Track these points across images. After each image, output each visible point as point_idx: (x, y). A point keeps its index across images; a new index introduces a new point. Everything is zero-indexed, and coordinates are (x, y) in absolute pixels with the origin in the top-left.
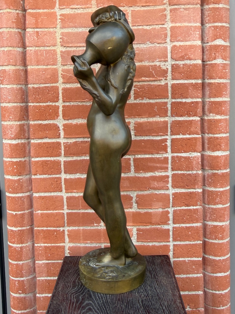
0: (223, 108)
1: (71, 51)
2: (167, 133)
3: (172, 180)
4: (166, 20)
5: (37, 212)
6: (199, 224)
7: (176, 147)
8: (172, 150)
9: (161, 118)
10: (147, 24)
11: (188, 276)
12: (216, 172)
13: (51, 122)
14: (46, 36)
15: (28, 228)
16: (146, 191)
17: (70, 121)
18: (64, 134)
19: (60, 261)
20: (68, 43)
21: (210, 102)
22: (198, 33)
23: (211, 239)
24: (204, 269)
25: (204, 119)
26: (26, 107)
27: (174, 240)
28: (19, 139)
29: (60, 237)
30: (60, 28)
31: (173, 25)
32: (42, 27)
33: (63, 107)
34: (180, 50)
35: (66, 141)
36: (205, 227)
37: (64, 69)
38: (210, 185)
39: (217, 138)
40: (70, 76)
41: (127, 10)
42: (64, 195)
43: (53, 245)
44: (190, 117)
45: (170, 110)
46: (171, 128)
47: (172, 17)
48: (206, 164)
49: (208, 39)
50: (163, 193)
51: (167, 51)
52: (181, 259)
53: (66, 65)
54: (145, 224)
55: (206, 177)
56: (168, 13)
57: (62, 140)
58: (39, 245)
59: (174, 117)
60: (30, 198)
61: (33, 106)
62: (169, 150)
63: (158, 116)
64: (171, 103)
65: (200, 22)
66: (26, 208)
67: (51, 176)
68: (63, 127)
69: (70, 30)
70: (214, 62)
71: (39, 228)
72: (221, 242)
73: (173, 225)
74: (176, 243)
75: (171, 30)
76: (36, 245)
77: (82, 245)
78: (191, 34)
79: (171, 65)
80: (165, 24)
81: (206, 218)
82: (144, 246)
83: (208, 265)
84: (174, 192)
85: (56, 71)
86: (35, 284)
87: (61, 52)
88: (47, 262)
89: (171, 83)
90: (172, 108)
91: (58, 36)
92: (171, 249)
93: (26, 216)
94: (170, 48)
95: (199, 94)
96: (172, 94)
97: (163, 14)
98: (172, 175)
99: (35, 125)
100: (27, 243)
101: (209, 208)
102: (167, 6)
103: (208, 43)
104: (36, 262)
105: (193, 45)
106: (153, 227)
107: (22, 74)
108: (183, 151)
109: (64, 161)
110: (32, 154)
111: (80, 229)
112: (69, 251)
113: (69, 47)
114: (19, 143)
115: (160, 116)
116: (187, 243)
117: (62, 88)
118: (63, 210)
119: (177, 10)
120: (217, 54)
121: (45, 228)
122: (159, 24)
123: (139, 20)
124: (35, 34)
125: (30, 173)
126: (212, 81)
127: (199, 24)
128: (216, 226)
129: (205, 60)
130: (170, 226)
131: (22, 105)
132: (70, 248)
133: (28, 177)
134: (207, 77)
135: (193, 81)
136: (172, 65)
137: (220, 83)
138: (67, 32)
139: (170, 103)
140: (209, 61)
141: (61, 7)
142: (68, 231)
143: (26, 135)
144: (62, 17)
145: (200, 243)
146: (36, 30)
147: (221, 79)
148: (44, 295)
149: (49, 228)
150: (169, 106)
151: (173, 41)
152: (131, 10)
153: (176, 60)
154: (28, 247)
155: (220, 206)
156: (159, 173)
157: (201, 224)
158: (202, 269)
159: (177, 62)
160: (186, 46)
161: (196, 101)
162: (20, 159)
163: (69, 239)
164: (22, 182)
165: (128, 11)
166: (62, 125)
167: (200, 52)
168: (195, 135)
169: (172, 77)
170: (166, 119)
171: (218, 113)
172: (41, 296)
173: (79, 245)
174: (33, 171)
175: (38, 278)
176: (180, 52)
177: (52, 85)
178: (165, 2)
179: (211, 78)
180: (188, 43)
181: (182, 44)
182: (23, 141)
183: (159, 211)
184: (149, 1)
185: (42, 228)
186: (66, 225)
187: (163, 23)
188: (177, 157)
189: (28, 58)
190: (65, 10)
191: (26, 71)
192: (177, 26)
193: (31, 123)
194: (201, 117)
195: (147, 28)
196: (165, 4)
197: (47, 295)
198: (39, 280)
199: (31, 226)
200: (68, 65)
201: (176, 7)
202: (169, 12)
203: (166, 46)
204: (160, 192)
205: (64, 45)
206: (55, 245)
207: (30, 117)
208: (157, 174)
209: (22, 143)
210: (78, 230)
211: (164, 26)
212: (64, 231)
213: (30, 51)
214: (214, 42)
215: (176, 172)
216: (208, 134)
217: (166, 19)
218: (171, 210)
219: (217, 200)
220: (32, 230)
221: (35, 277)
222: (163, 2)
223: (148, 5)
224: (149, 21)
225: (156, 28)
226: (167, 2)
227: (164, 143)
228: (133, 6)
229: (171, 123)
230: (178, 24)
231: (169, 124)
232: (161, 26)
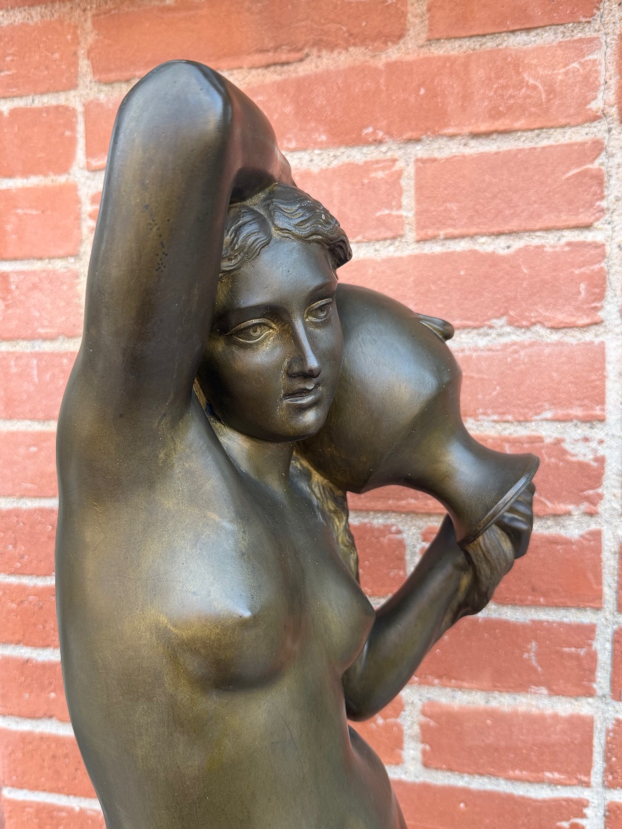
2: (588, 774)
4: (604, 204)
9: (555, 699)
10: (495, 229)
14: (38, 294)
32: (21, 256)
41: (394, 161)
45: (609, 668)
51: (603, 369)
56: (612, 163)
63: (544, 691)
64: (616, 633)
79: (620, 442)
80: (596, 224)
89: (619, 533)
90: (617, 657)
94: (620, 352)
96: (621, 587)
97: (584, 174)
102: (609, 130)
115: (550, 688)
122: (559, 225)
123: (454, 206)
139: (610, 631)
141: (95, 165)
150: (603, 648)
152: (417, 160)
165: (400, 165)
170: (584, 707)
178: (596, 105)
184: (510, 108)
187: (584, 218)
195: (499, 246)
196: (595, 118)
202: (619, 159)
203: (596, 341)
211: (588, 236)
217: (602, 198)
222: (588, 107)
223: (502, 128)
224: (507, 212)
225: (543, 246)
226: (612, 106)
227: (567, 819)
228: (424, 137)
229: (608, 732)
231: (596, 735)
232: (571, 236)
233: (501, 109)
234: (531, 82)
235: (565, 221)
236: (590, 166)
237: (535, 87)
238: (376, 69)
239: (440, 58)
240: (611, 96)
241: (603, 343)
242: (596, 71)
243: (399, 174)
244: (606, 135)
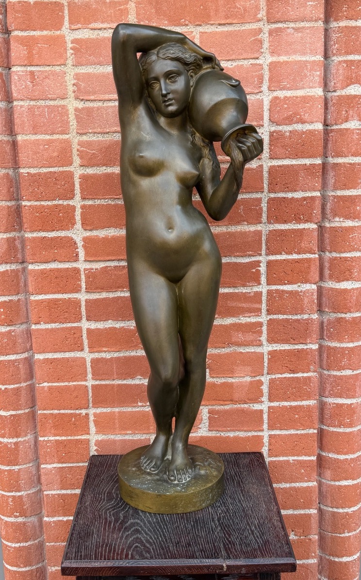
0: (358, 208)
1: (94, 108)
2: (261, 251)
3: (268, 330)
4: (262, 50)
5: (42, 385)
6: (312, 401)
7: (275, 275)
8: (267, 280)
9: (249, 226)
10: (227, 59)
11: (293, 485)
12: (343, 315)
13: (62, 234)
14: (47, 80)
15: (27, 411)
16: (224, 348)
17: (95, 233)
18: (85, 254)
19: (81, 464)
20: (88, 93)
21: (335, 197)
22: (318, 73)
23: (331, 426)
24: (320, 475)
25: (324, 227)
26: (17, 208)
27: (271, 427)
28: (6, 263)
29: (81, 425)
30: (73, 65)
31: (275, 59)
32: (40, 64)
33: (83, 207)
34: (286, 106)
35: (88, 266)
36: (322, 406)
37: (82, 141)
38: (331, 338)
39: (346, 259)
40: (94, 154)
41: (192, 32)
42: (87, 356)
43: (69, 438)
44: (300, 223)
45: (266, 213)
46: (267, 242)
47: (273, 44)
48: (326, 303)
49: (335, 84)
50: (253, 350)
51: (263, 108)
52: (281, 459)
53: (85, 134)
54: (222, 402)
55: (325, 325)
56: (265, 36)
57: (82, 265)
58: (46, 439)
59: (272, 224)
60: (29, 363)
61: (30, 206)
62: (263, 279)
63: (246, 223)
64: (268, 200)
65: (323, 53)
66: (22, 378)
67: (65, 325)
68: (83, 243)
69: (89, 70)
70: (344, 126)
71: (45, 412)
72: (348, 430)
73: (269, 403)
74: (273, 432)
75: (270, 69)
76: (41, 439)
77: (119, 437)
78: (305, 75)
79: (268, 133)
80: (260, 57)
81: (324, 393)
82: (221, 437)
83: (326, 469)
84: (270, 349)
85: (68, 142)
86: (40, 503)
87: (76, 110)
88: (60, 465)
89: (269, 165)
90: (269, 209)
91: (70, 80)
92: (264, 442)
93: (23, 392)
94: (268, 101)
95: (316, 184)
96: (270, 184)
97: (256, 40)
98: (268, 321)
99: (34, 239)
100: (26, 436)
101: (329, 375)
102: (264, 25)
103: (335, 91)
104: (42, 466)
105: (309, 96)
106: (236, 406)
107: (8, 148)
108: (286, 282)
109: (86, 301)
110: (31, 290)
111: (114, 412)
112: (95, 448)
113: (89, 100)
114: (7, 270)
115: (247, 222)
116: (293, 432)
117: (80, 176)
118: (86, 380)
119: (282, 32)
120: (351, 113)
121: (56, 412)
122: (248, 57)
123: (213, 50)
124: (29, 77)
125: (27, 321)
126: (340, 160)
127: (320, 56)
128: (342, 405)
129: (329, 122)
130: (264, 406)
131: (9, 204)
132: (98, 443)
133: (24, 326)
134: (331, 154)
135: (307, 162)
137: (354, 164)
138: (85, 73)
139: (266, 199)
140: (336, 124)
141: (73, 27)
142: (95, 415)
143: (19, 256)
144: (75, 45)
145: (314, 433)
146: (29, 69)
147: (356, 156)
148: (55, 519)
149: (62, 411)
150: (264, 206)
151: (273, 88)
152: (200, 32)
153: (278, 123)
154: (28, 443)
155: (348, 372)
156: (245, 318)
157: (316, 402)
158: (315, 474)
159: (280, 128)
160: (297, 97)
161: (310, 195)
162: (10, 298)
163: (96, 429)
164: (15, 336)
165: (194, 33)
166: (81, 239)
167: (321, 108)
168: (308, 255)
169: (270, 155)
170: (259, 227)
171: (347, 217)
172: (52, 520)
173: (112, 437)
174: (33, 316)
175: (45, 493)
176: (285, 109)
177: (61, 169)
178: (259, 16)
179: (338, 155)
180: (300, 93)
181: (289, 94)
182: (14, 267)
183: (246, 382)
184: (231, 15)
185: (51, 412)
186: (91, 405)
187: (256, 55)
188: (277, 290)
189: (17, 121)
190: (80, 31)
191: (14, 144)
192: (282, 61)
193: (26, 236)
194: (319, 224)
195: (228, 65)
196: (260, 20)
197: (61, 518)
198: (48, 495)
199: (32, 408)
200: (89, 133)
201: (280, 25)
202: (267, 35)
203: (261, 98)
204: (248, 350)
205: (81, 98)
206: (72, 438)
207: (26, 226)
208: (244, 320)
209: (12, 271)
210: (110, 412)
211: (258, 62)
212: (87, 415)
213: (21, 108)
214: (345, 90)
215: (275, 317)
216: (330, 252)
217: (262, 48)
218: (265, 379)
219: (343, 363)
220: (33, 415)
221: (40, 491)
222: (257, 16)
223: (229, 22)
224: (231, 52)
225: (243, 65)
226: (265, 16)
227: (255, 268)
228: (202, 24)
229: (267, 235)
230: (282, 57)
231: (263, 237)
232: (252, 61)
233: (229, 15)
234: (239, 6)
235: (250, 56)
236: (258, 37)
237: (240, 9)
240: (265, 14)
241: (263, 99)
242: (260, 4)
243: (194, 37)
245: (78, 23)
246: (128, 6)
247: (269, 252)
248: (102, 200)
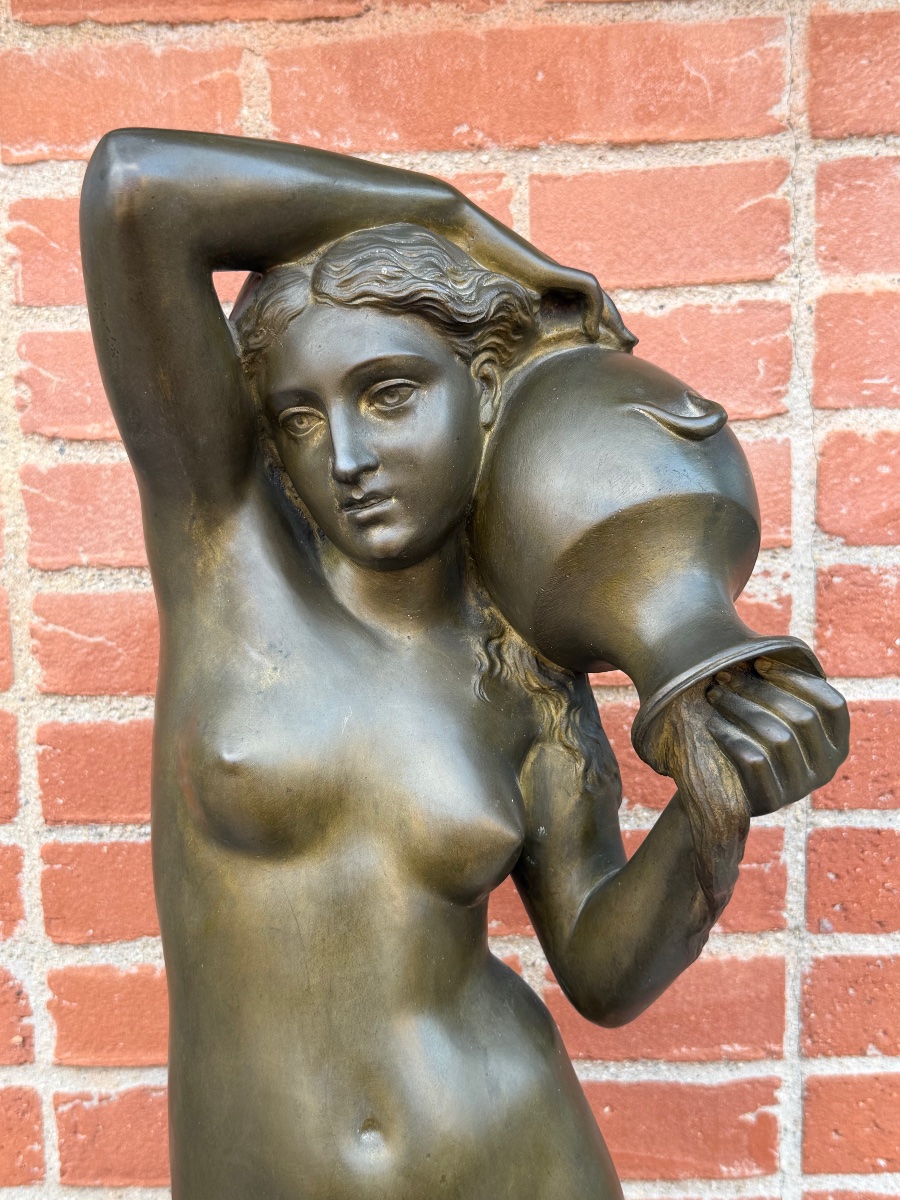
1: (100, 468)
2: (779, 1040)
4: (789, 249)
7: (835, 1137)
8: (805, 1157)
9: (731, 938)
10: (643, 282)
17: (98, 957)
18: (60, 1038)
20: (75, 410)
30: (17, 304)
31: (839, 283)
33: (51, 854)
34: (885, 470)
35: (71, 1083)
37: (51, 599)
40: (97, 647)
41: (500, 176)
45: (803, 889)
46: (806, 1005)
47: (834, 223)
51: (789, 476)
53: (64, 569)
56: (800, 193)
57: (45, 1080)
59: (827, 932)
62: (788, 1152)
63: (717, 928)
64: (810, 837)
68: (48, 995)
75: (819, 324)
79: (812, 575)
80: (779, 277)
87: (28, 475)
90: (813, 872)
91: (5, 361)
94: (811, 451)
97: (763, 207)
102: (797, 147)
108: (882, 1163)
113: (80, 441)
115: (724, 924)
117: (41, 731)
119: (870, 176)
122: (730, 277)
123: (586, 246)
136: (819, 573)
138: (67, 336)
139: (802, 835)
141: (17, 154)
144: (23, 223)
150: (794, 860)
151: (831, 401)
152: (532, 177)
153: (853, 538)
159: (860, 556)
165: (508, 182)
166: (44, 979)
170: (772, 946)
176: (885, 479)
178: (780, 111)
181: (897, 421)
184: (663, 109)
187: (762, 269)
188: (843, 1196)
190: (47, 170)
192: (869, 290)
195: (649, 306)
196: (778, 129)
200: (81, 566)
201: (862, 149)
202: (809, 186)
203: (780, 438)
205: (49, 430)
211: (769, 294)
217: (788, 240)
222: (769, 113)
223: (653, 137)
224: (660, 257)
225: (709, 307)
226: (800, 114)
227: (752, 1110)
228: (543, 144)
229: (804, 977)
230: (870, 277)
231: (789, 983)
232: (745, 293)
233: (652, 108)
234: (693, 73)
235: (737, 272)
236: (771, 196)
237: (698, 81)
238: (472, 39)
239: (564, 30)
240: (799, 101)
241: (787, 440)
242: (779, 64)
243: (508, 196)
244: (793, 154)
245: (36, 135)
246: (240, 72)
247: (814, 1044)
248: (130, 828)
